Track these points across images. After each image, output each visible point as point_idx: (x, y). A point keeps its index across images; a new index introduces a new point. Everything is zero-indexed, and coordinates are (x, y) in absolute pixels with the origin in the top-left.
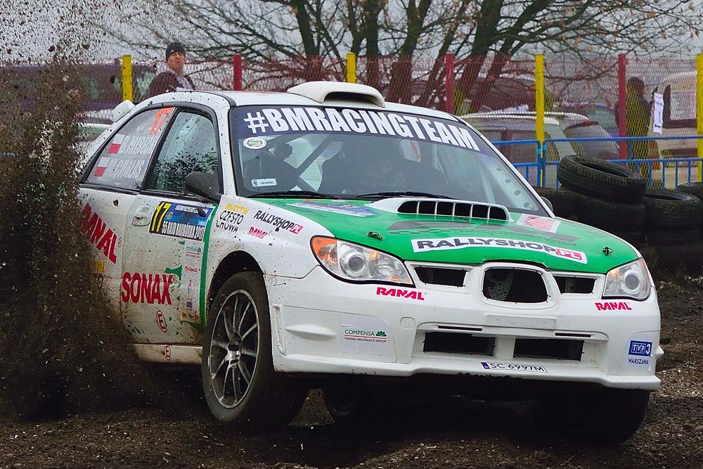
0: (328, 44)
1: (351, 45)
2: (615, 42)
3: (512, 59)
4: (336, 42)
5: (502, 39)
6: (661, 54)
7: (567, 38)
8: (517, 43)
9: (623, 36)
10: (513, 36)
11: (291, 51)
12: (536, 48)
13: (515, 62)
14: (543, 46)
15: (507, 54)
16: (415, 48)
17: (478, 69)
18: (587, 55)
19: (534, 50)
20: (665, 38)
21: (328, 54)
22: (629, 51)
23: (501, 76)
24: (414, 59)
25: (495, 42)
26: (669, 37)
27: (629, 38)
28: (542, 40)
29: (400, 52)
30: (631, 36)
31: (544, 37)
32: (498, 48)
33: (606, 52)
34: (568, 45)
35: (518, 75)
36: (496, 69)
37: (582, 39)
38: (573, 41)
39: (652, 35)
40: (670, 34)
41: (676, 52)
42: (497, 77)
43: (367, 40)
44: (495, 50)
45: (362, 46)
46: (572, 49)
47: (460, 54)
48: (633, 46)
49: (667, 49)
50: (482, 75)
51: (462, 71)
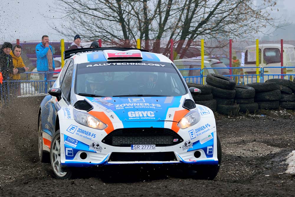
0: (132, 35)
1: (140, 36)
2: (229, 35)
3: (194, 41)
4: (135, 35)
5: (191, 34)
6: (244, 39)
7: (213, 34)
8: (196, 35)
9: (232, 33)
10: (194, 33)
11: (120, 38)
12: (202, 37)
13: (195, 42)
14: (204, 36)
15: (192, 39)
16: (161, 37)
17: (182, 44)
18: (219, 39)
19: (202, 38)
20: (246, 34)
21: (132, 39)
22: (234, 38)
23: (190, 46)
24: (161, 41)
25: (188, 35)
26: (248, 33)
27: (234, 34)
28: (204, 34)
29: (156, 38)
30: (234, 33)
31: (205, 33)
32: (189, 37)
33: (226, 39)
34: (213, 36)
35: (196, 46)
36: (189, 44)
37: (218, 34)
38: (215, 35)
39: (241, 33)
40: (248, 32)
41: (250, 39)
42: (189, 47)
43: (145, 34)
44: (188, 38)
45: (143, 36)
46: (214, 37)
47: (177, 39)
48: (235, 36)
49: (247, 37)
50: (184, 46)
51: (177, 45)
